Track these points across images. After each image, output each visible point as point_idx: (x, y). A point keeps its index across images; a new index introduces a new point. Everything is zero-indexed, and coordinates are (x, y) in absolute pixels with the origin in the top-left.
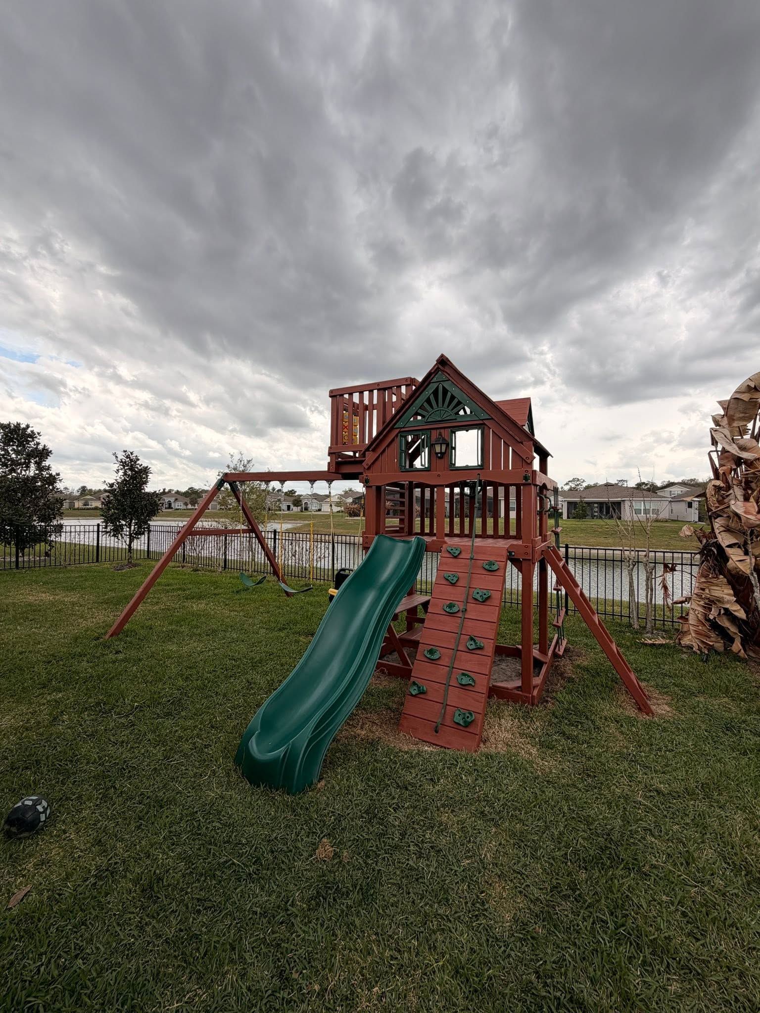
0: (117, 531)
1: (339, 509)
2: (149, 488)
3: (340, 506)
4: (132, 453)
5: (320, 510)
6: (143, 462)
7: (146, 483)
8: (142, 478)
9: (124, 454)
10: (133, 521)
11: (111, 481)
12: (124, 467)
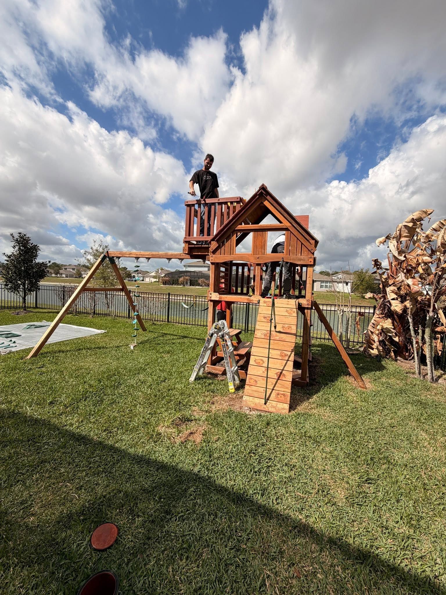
0: (15, 289)
1: (155, 280)
2: (39, 260)
3: (156, 278)
4: (25, 235)
5: (143, 280)
6: (33, 241)
7: (36, 256)
8: (33, 253)
9: (19, 235)
10: (27, 282)
11: (9, 254)
12: (19, 244)
